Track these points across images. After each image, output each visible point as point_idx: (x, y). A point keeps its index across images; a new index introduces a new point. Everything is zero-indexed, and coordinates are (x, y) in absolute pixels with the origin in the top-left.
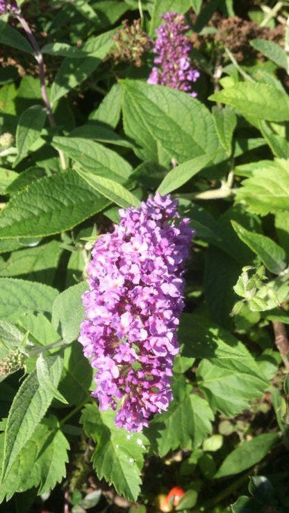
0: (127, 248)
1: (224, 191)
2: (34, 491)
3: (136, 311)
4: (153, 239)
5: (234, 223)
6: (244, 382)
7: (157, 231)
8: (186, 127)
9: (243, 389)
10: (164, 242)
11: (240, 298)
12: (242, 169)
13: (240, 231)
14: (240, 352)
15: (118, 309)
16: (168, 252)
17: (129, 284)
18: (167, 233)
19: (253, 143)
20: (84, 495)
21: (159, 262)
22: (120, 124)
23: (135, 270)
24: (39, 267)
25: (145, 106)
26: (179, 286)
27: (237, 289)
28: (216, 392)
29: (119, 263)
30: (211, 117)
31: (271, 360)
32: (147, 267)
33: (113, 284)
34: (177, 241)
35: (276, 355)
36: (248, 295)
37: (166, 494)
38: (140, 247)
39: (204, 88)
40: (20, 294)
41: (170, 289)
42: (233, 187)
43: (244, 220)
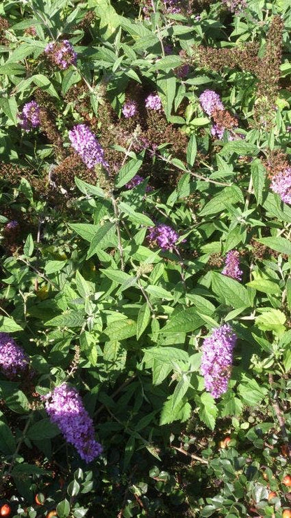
0: (215, 343)
1: (252, 317)
2: (180, 420)
3: (218, 363)
4: (223, 342)
5: (253, 333)
6: (256, 395)
7: (225, 338)
8: (237, 293)
9: (254, 396)
10: (227, 343)
11: (252, 363)
12: (259, 309)
13: (255, 336)
14: (253, 382)
15: (213, 362)
16: (228, 346)
17: (216, 355)
18: (228, 340)
19: (264, 300)
20: (190, 439)
21: (225, 349)
22: (211, 287)
23: (218, 351)
24: (177, 342)
25: (221, 284)
26: (231, 357)
27: (252, 360)
28: (244, 397)
29: (213, 348)
30: (246, 291)
31: (266, 387)
32: (222, 350)
33: (211, 355)
34: (230, 342)
35: (268, 386)
36: (255, 363)
37: (224, 441)
38: (219, 344)
39: (245, 278)
40: (175, 353)
41: (228, 358)
42: (255, 316)
43: (258, 333)
